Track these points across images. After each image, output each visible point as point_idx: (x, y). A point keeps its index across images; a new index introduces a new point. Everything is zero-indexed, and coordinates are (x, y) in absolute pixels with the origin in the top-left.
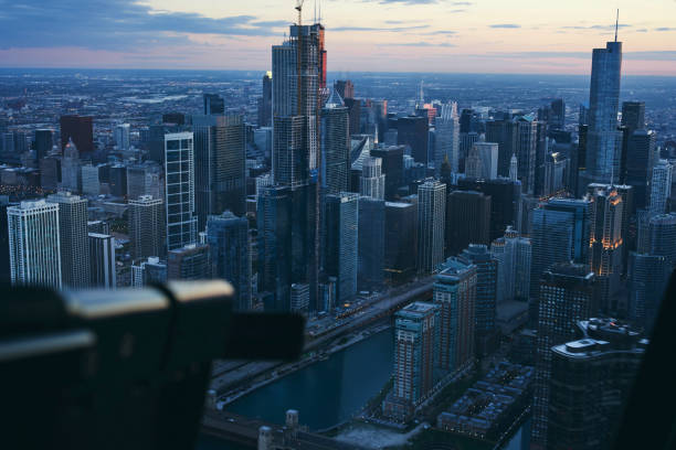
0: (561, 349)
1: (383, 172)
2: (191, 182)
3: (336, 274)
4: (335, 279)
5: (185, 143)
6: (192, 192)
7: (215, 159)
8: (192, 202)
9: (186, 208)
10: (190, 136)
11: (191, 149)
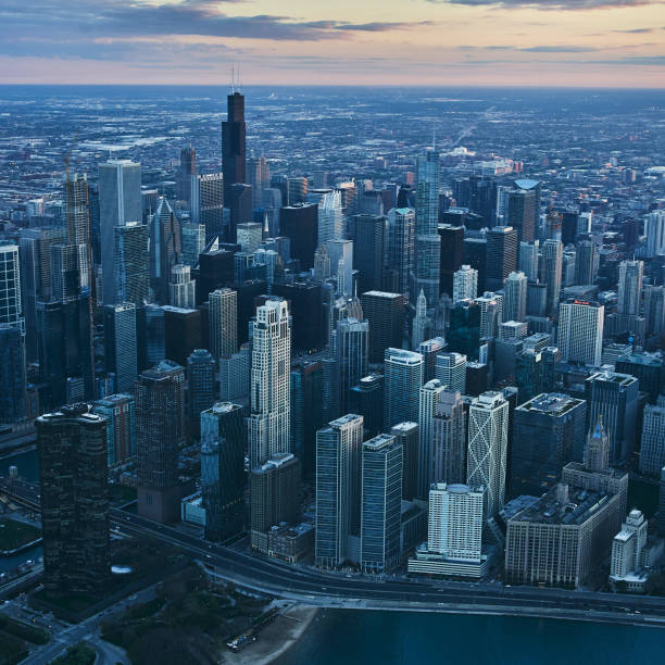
0: (40, 418)
1: (192, 279)
2: (17, 288)
3: (114, 370)
4: (113, 374)
5: (10, 255)
6: (18, 296)
7: (39, 267)
8: (18, 305)
9: (13, 310)
10: (14, 248)
11: (16, 261)
